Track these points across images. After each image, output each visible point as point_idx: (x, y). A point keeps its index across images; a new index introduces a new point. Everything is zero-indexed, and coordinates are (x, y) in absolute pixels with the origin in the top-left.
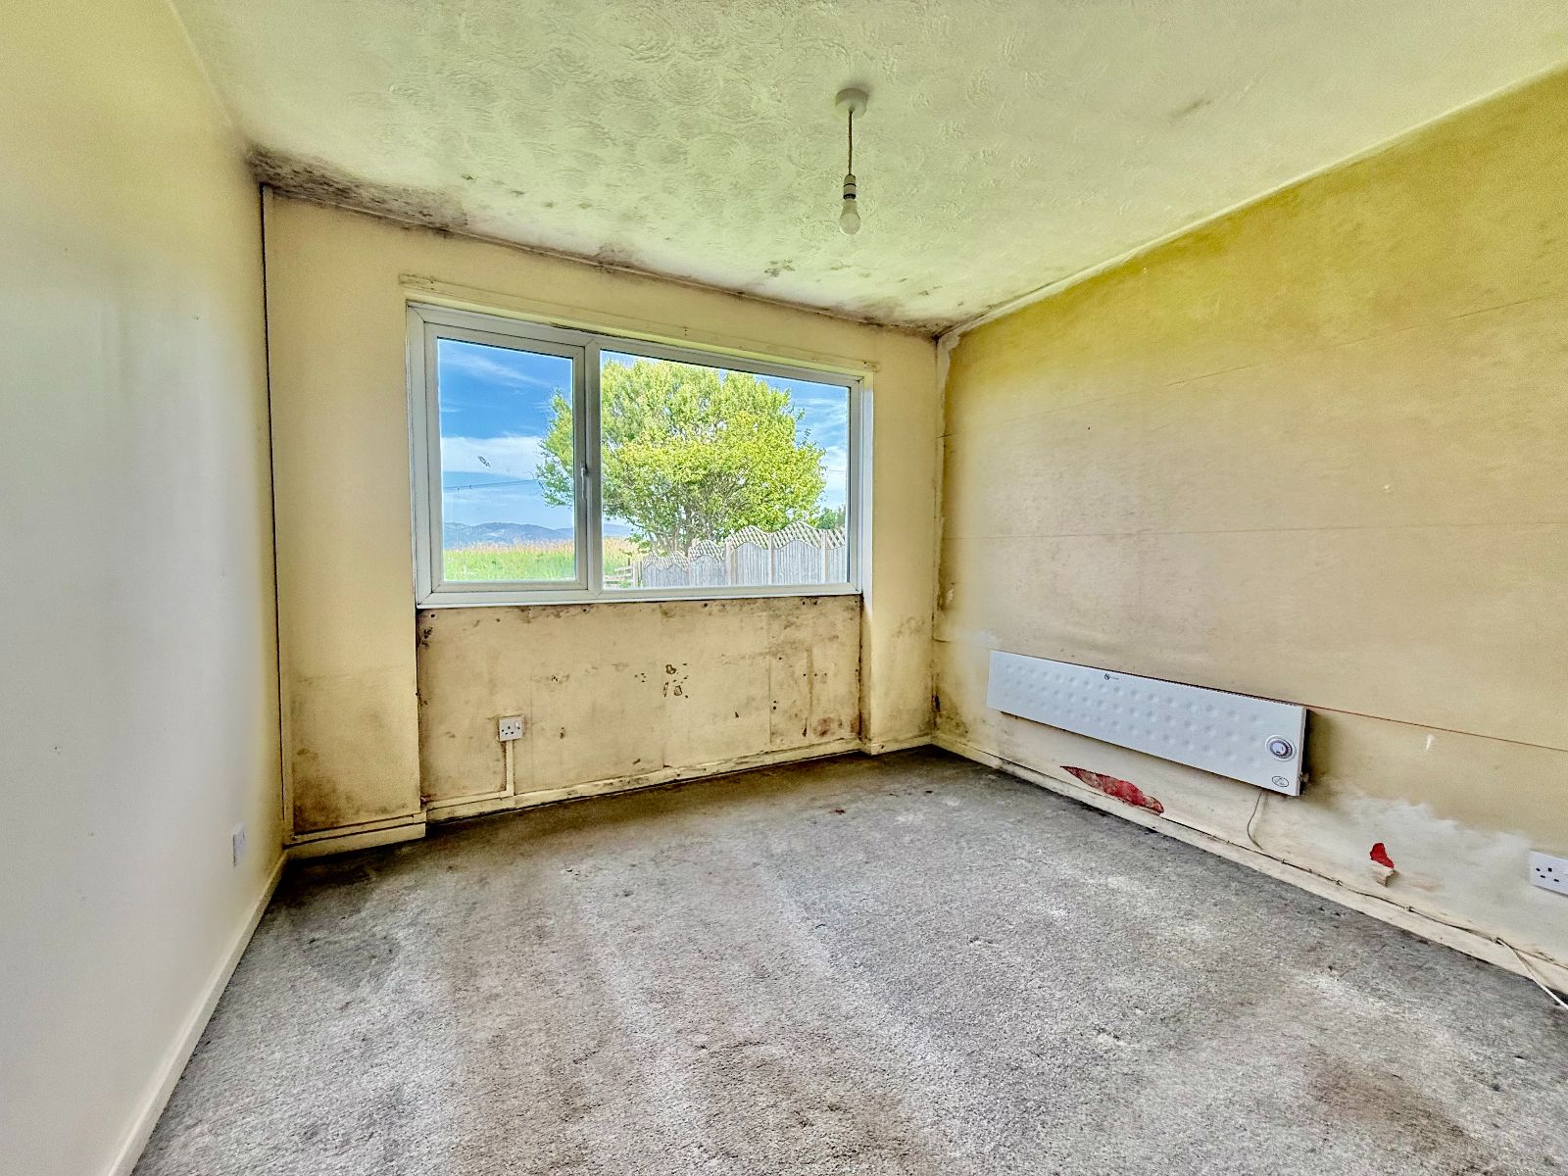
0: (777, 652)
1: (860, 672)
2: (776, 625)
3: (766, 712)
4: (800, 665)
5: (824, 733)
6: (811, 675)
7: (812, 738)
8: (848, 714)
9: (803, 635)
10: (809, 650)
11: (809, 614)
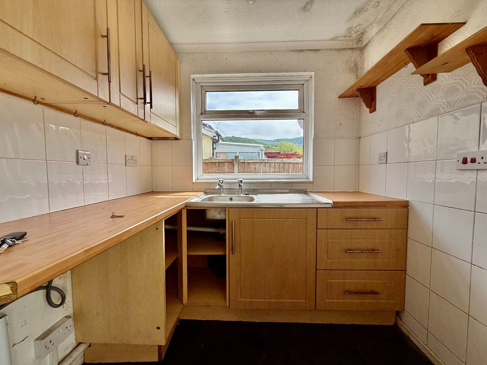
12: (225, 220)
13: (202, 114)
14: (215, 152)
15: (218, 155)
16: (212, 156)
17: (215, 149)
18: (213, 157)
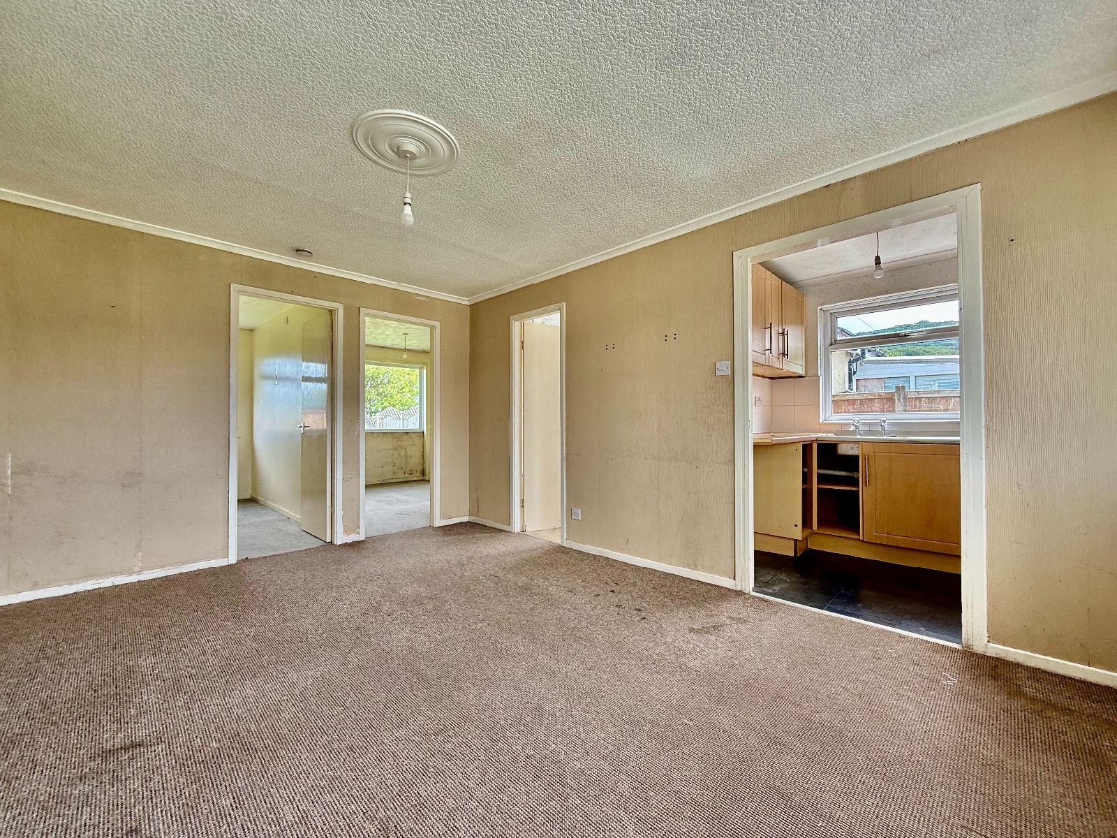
0: (395, 449)
1: (423, 455)
2: (394, 441)
3: (391, 467)
4: (403, 453)
5: (411, 474)
6: (406, 456)
7: (407, 475)
8: (419, 468)
9: (405, 444)
10: (406, 448)
11: (405, 438)
12: (857, 457)
13: (831, 345)
14: (854, 378)
15: (862, 383)
16: (847, 388)
17: (855, 373)
18: (849, 391)
